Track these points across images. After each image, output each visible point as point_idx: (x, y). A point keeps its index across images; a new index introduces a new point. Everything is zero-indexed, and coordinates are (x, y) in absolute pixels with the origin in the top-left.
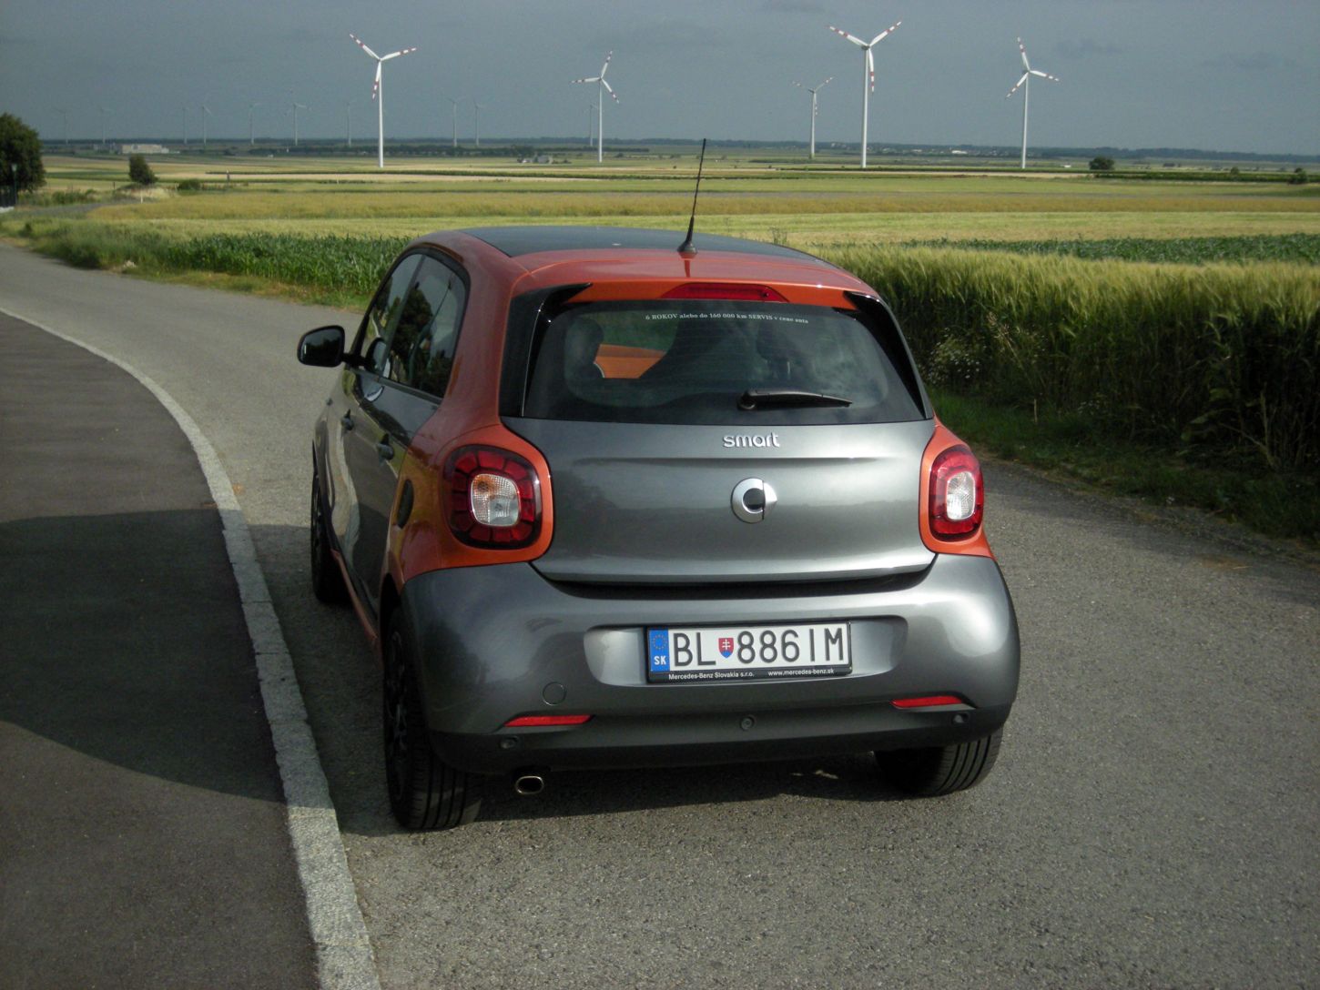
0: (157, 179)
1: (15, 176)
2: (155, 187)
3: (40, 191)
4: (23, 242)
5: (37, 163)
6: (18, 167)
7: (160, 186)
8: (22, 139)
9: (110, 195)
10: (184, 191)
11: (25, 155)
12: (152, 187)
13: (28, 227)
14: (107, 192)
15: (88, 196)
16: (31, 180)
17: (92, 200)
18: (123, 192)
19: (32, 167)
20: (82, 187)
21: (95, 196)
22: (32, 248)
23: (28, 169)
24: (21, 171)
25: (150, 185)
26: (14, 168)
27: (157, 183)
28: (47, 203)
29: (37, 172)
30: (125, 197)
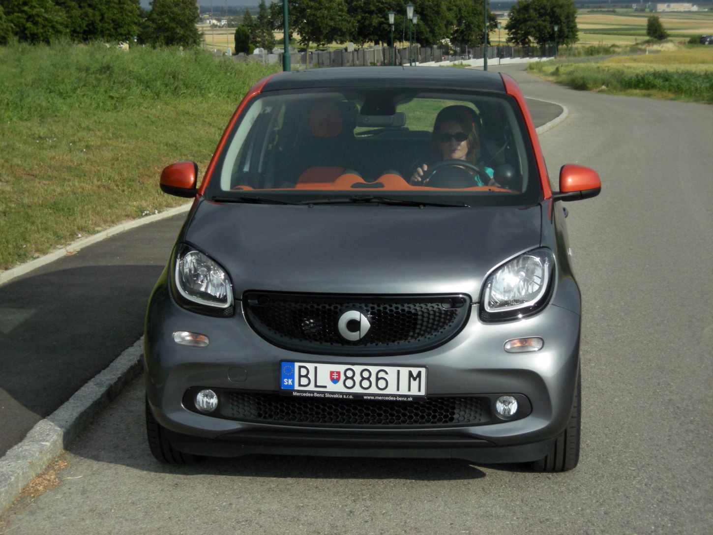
0: (669, 35)
1: (556, 35)
2: (667, 42)
3: (575, 46)
4: (552, 78)
5: (572, 24)
6: (558, 28)
7: (672, 41)
8: (561, 7)
9: (628, 49)
10: (693, 45)
11: (563, 18)
12: (664, 42)
13: (557, 69)
14: (626, 46)
15: (612, 49)
16: (567, 37)
17: (614, 52)
18: (640, 46)
19: (568, 28)
20: (608, 41)
21: (617, 49)
22: (555, 81)
23: (566, 30)
24: (560, 30)
25: (663, 40)
26: (556, 29)
27: (669, 38)
28: (579, 54)
29: (572, 32)
30: (640, 50)
